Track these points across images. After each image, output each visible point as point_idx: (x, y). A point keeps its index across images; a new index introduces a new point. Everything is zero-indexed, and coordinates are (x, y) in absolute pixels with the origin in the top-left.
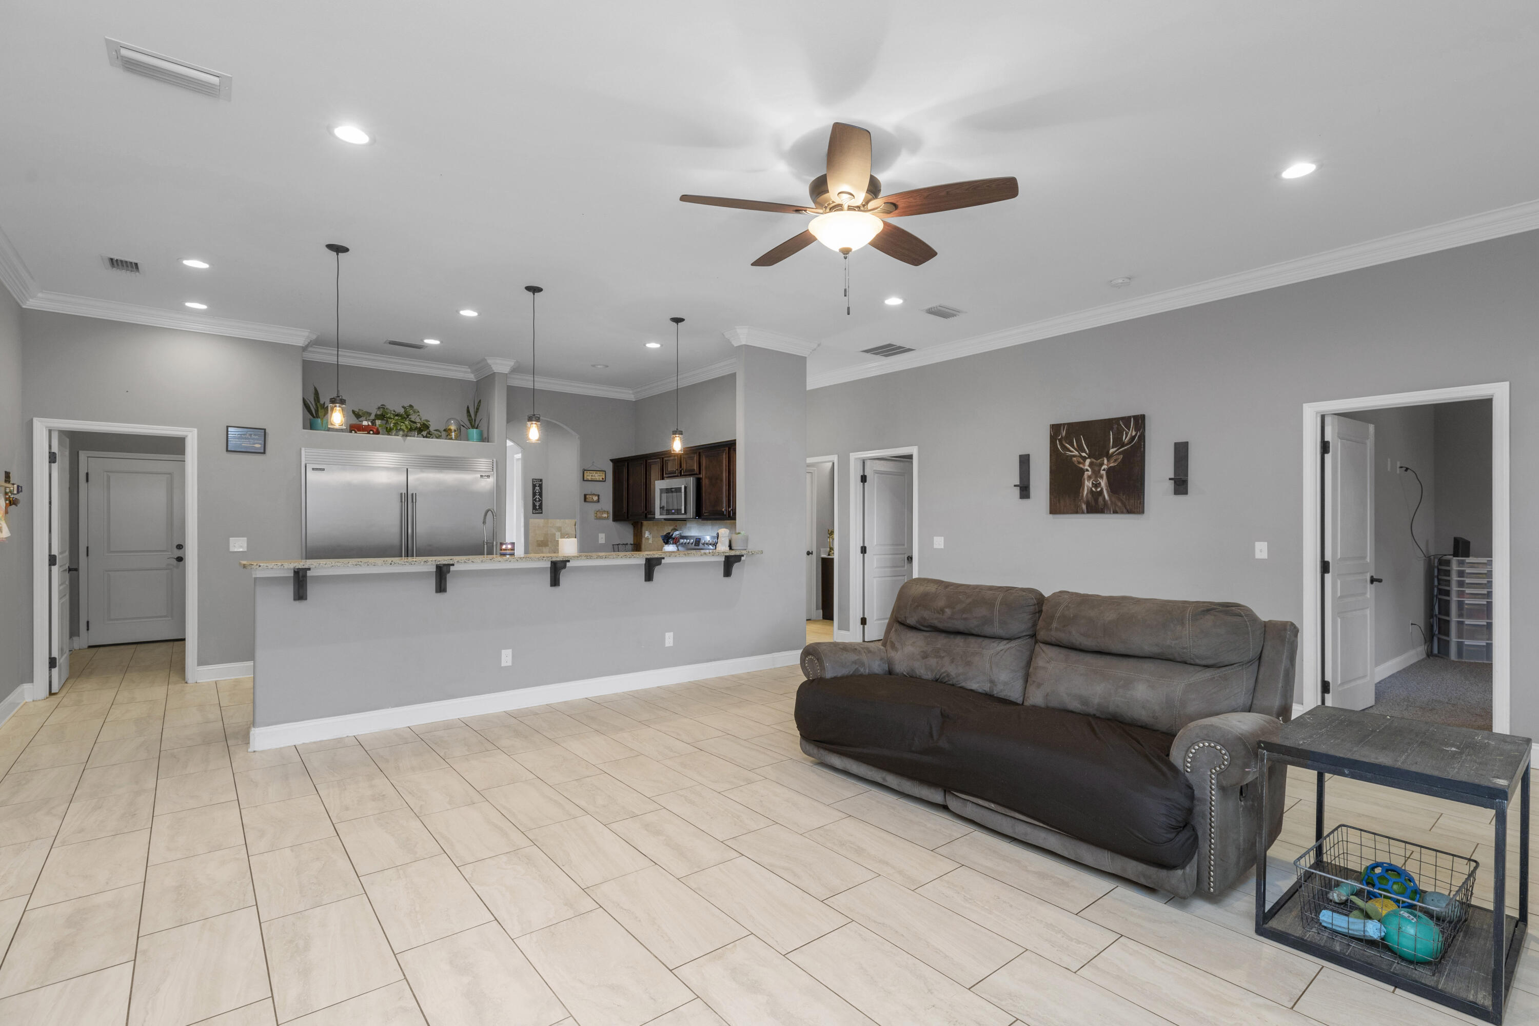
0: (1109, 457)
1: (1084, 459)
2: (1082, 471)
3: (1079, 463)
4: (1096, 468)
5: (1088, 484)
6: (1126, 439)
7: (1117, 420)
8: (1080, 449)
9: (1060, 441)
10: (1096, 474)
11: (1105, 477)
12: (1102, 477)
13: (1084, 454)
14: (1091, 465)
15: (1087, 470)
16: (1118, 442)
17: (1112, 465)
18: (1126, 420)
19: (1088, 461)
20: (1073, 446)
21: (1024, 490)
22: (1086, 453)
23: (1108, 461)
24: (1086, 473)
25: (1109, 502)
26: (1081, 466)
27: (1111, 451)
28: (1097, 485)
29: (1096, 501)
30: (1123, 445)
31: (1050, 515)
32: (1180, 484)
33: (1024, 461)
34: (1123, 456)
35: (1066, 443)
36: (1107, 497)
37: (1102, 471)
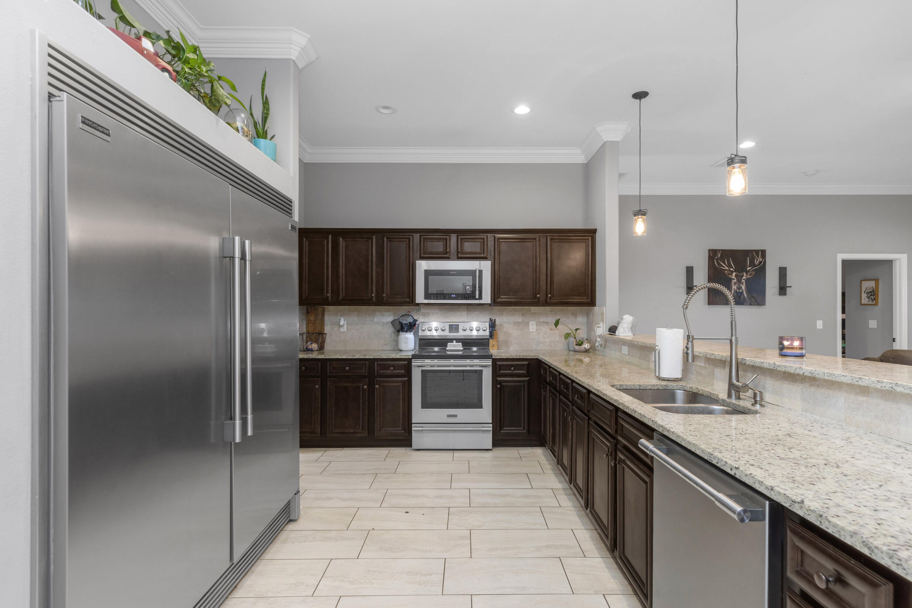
0: (747, 272)
1: (732, 272)
2: (731, 279)
3: (729, 274)
4: (739, 278)
5: (734, 287)
6: (757, 263)
8: (729, 266)
9: (717, 260)
10: (739, 281)
11: (744, 284)
12: (742, 284)
13: (732, 269)
14: (736, 276)
15: (734, 279)
16: (752, 264)
17: (748, 277)
18: (757, 252)
19: (734, 274)
20: (725, 264)
21: (690, 289)
22: (733, 268)
23: (746, 274)
24: (733, 280)
25: (747, 299)
26: (730, 276)
27: (748, 269)
28: (740, 288)
29: (740, 297)
30: (755, 266)
31: (707, 306)
32: (783, 290)
33: (690, 271)
34: (754, 272)
35: (719, 261)
36: (745, 295)
37: (743, 281)
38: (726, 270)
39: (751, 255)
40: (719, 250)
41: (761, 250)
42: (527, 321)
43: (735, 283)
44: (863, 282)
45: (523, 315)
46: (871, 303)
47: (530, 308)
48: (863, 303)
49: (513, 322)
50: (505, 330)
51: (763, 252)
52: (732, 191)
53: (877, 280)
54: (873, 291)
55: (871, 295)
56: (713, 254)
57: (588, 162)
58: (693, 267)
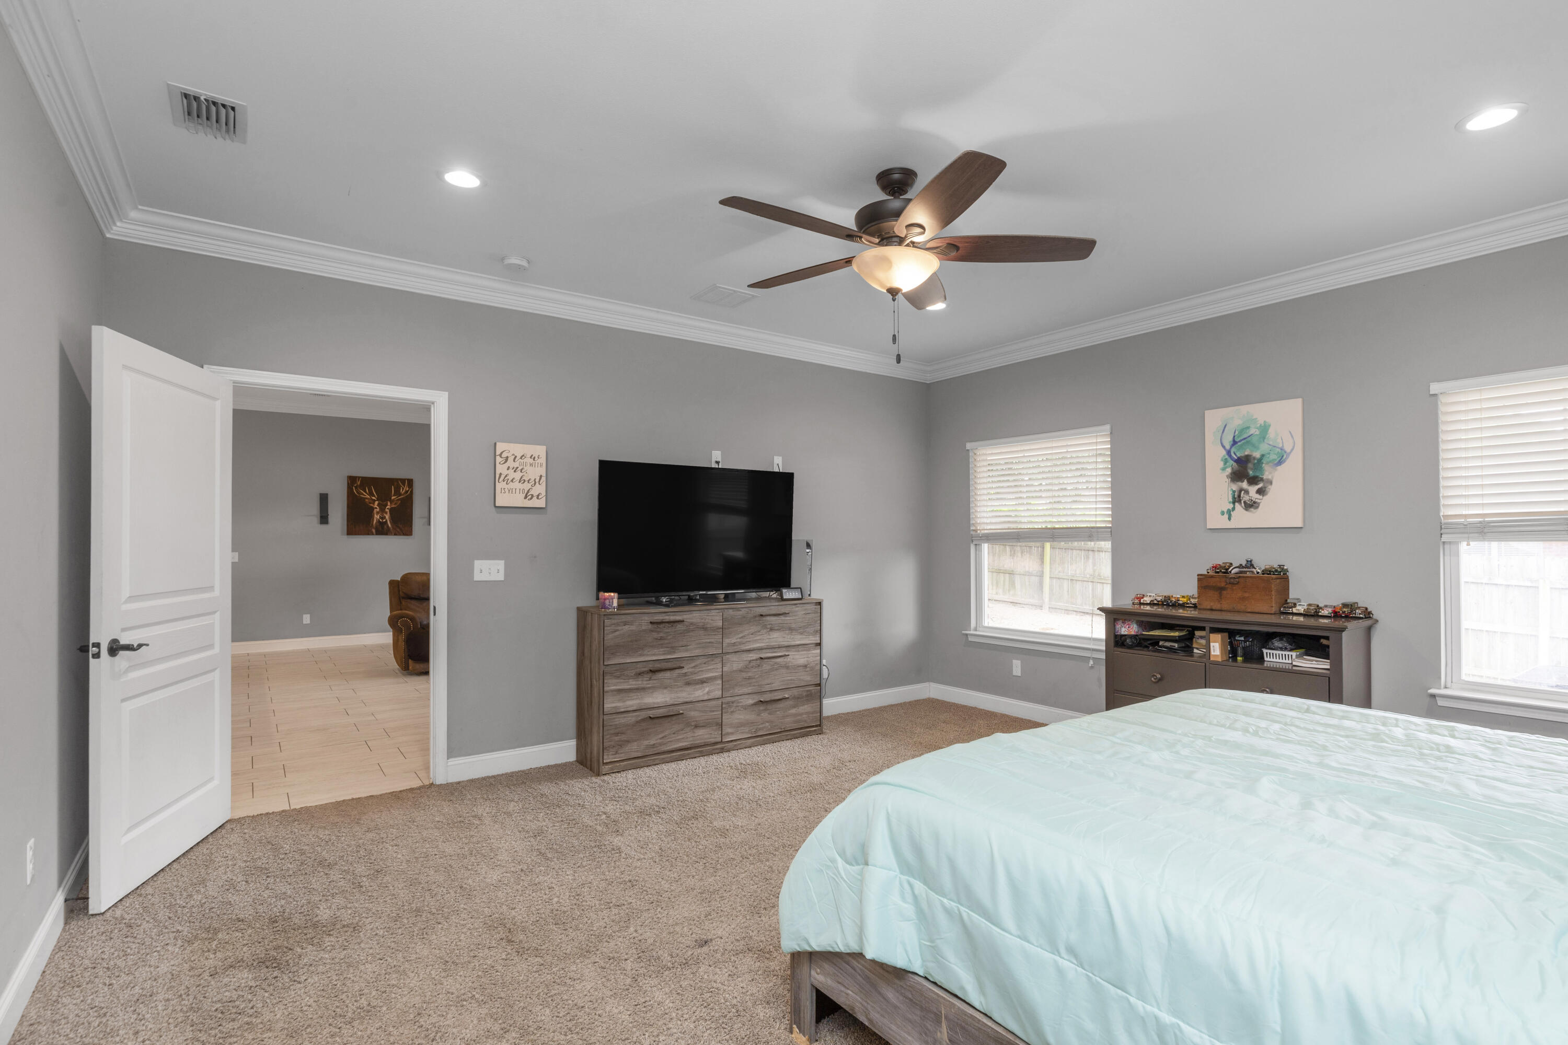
0: (392, 502)
1: (375, 501)
2: (373, 509)
3: (370, 503)
4: (383, 508)
5: (377, 517)
6: (402, 491)
7: (397, 480)
8: (371, 494)
9: (356, 487)
10: (382, 510)
11: (388, 513)
13: (374, 498)
14: (379, 505)
15: (376, 508)
16: (397, 493)
17: (393, 506)
18: (403, 481)
19: (377, 503)
20: (366, 492)
21: (324, 519)
22: (375, 496)
23: (391, 503)
24: (375, 510)
25: (391, 528)
26: (371, 505)
27: (393, 498)
28: (383, 518)
29: (383, 528)
30: (400, 495)
31: (346, 536)
33: (324, 498)
34: (400, 502)
35: (359, 489)
36: (390, 525)
37: (387, 510)
38: (367, 498)
39: (396, 483)
40: (359, 477)
41: (408, 480)
43: (378, 513)
51: (410, 482)
56: (352, 480)
58: (327, 494)
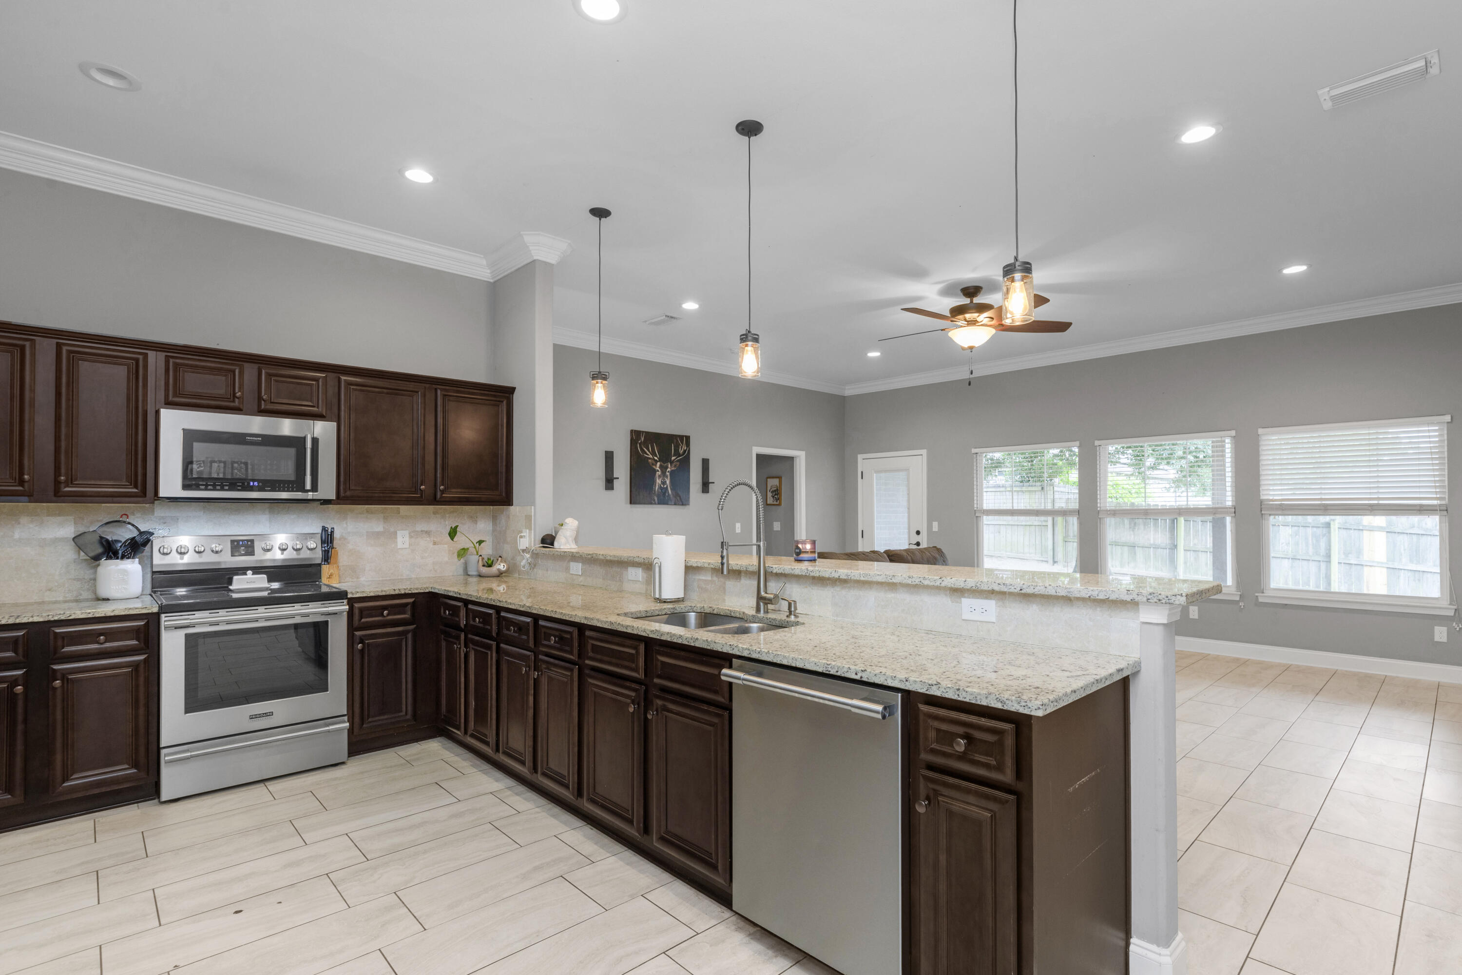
0: (672, 463)
1: (656, 462)
2: (655, 471)
3: (653, 464)
4: (664, 471)
5: (658, 482)
6: (681, 452)
7: (676, 436)
8: (654, 454)
9: (640, 445)
10: (664, 473)
11: (669, 477)
12: (667, 477)
14: (661, 467)
16: (677, 454)
17: (673, 469)
18: (681, 437)
19: (658, 464)
20: (649, 451)
21: (609, 483)
22: (657, 457)
23: (671, 465)
24: (657, 473)
25: (671, 496)
26: (654, 467)
27: (673, 458)
28: (664, 483)
29: (664, 494)
30: (680, 455)
31: (629, 505)
32: (706, 486)
33: (609, 457)
34: (678, 463)
35: (643, 447)
36: (670, 492)
37: (667, 473)
38: (650, 458)
39: (675, 441)
40: (643, 432)
41: (686, 436)
42: (392, 530)
44: (768, 480)
45: (385, 519)
46: (775, 503)
47: (399, 508)
48: (768, 503)
49: (367, 532)
50: (350, 546)
51: (688, 438)
52: (745, 372)
53: (780, 478)
54: (777, 489)
55: (775, 495)
56: (635, 436)
57: (495, 282)
